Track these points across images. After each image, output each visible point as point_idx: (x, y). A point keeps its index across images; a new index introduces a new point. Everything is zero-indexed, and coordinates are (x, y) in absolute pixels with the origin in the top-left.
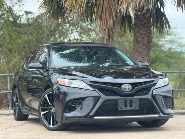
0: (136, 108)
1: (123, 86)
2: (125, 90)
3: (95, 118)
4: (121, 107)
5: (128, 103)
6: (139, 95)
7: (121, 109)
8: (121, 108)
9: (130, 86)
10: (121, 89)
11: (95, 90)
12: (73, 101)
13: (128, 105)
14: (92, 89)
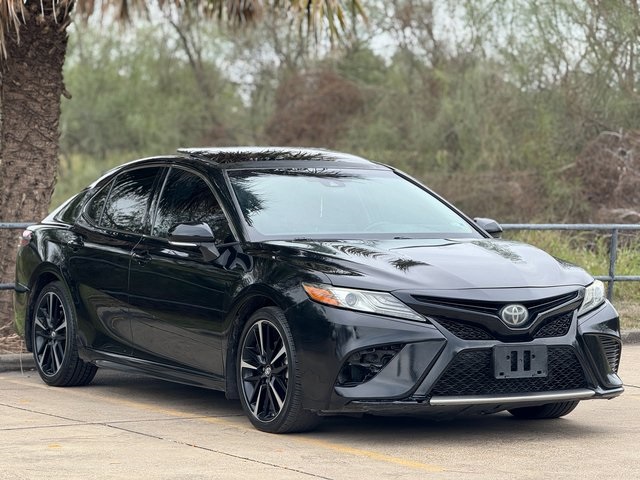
0: (539, 372)
1: (505, 311)
2: (512, 321)
3: (433, 401)
4: (503, 370)
5: (521, 357)
6: (546, 335)
7: (503, 377)
8: (502, 374)
9: (524, 310)
10: (500, 317)
11: (428, 322)
12: (365, 353)
13: (521, 364)
14: (418, 318)
